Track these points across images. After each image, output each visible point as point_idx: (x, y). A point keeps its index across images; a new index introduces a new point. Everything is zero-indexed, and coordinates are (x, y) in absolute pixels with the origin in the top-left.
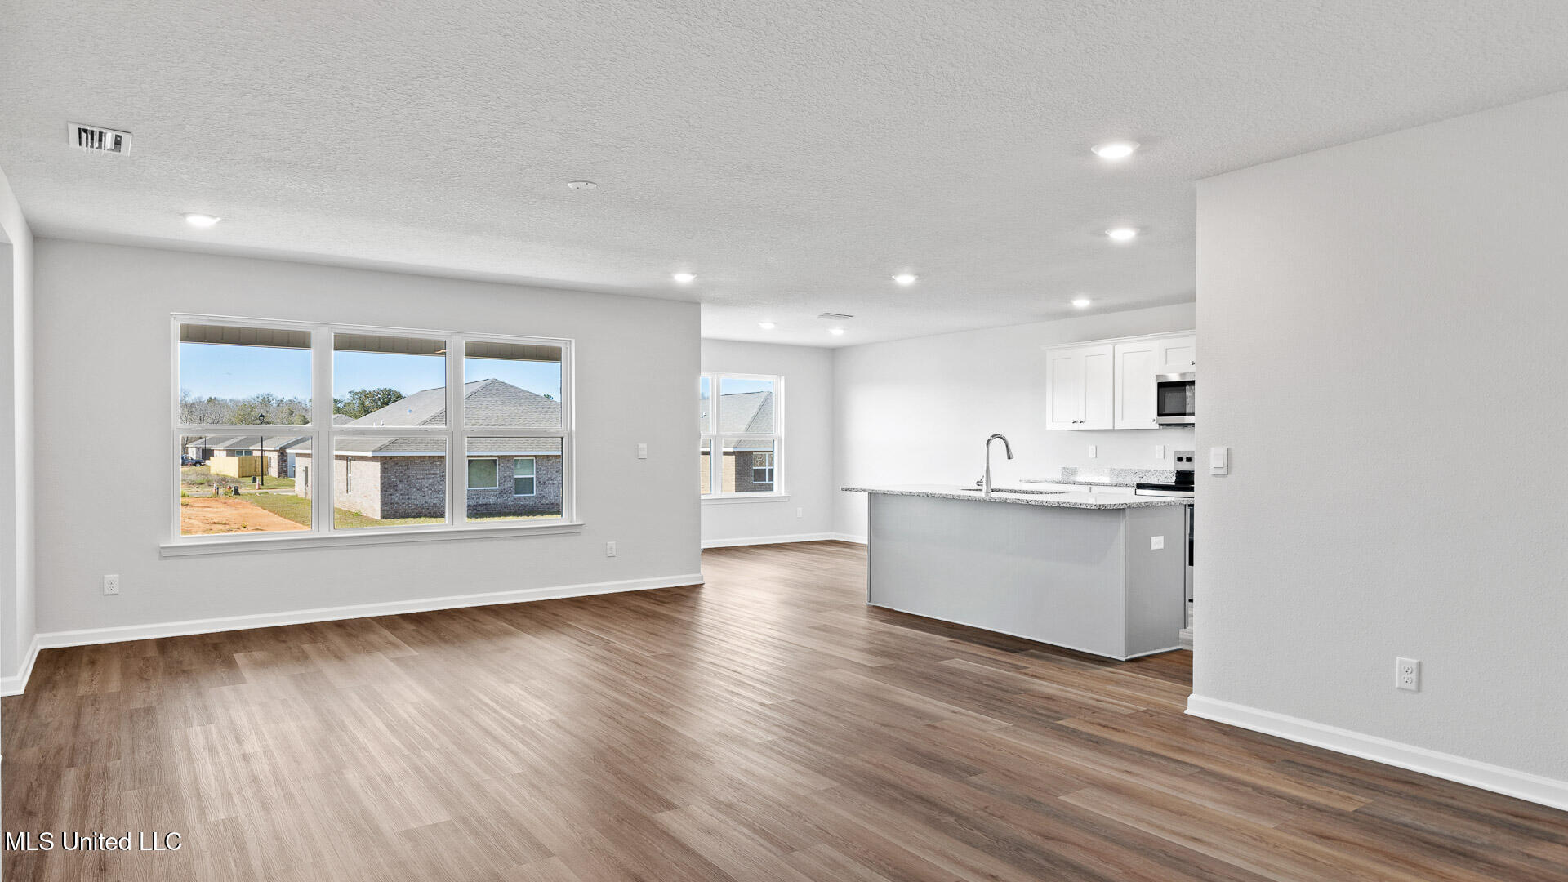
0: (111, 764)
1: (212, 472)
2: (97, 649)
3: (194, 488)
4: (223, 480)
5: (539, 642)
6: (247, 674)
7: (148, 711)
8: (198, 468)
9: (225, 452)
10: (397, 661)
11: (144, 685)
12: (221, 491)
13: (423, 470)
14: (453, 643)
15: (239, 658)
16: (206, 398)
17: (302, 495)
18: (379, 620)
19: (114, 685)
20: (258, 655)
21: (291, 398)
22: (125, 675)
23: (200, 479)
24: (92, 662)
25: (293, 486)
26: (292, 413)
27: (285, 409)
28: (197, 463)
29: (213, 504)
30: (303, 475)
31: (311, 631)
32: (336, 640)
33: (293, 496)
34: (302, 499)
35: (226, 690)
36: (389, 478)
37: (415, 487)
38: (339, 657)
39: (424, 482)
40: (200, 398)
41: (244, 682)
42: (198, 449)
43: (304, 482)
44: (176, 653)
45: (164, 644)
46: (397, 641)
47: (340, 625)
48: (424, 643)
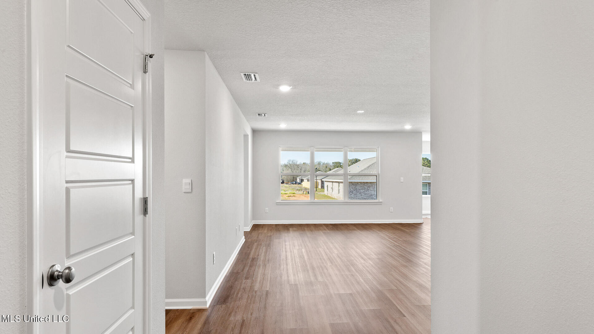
0: (262, 243)
1: (303, 186)
2: (264, 225)
3: (297, 191)
4: (306, 189)
5: (361, 232)
6: (291, 232)
7: (271, 236)
8: (300, 185)
9: (307, 180)
10: (324, 233)
11: (271, 232)
12: (304, 192)
13: (361, 187)
14: (339, 230)
15: (290, 229)
16: (302, 163)
17: (326, 194)
18: (324, 224)
19: (266, 231)
20: (294, 229)
21: (327, 162)
22: (268, 230)
23: (299, 189)
24: (262, 227)
25: (324, 191)
26: (327, 167)
27: (325, 166)
28: (299, 184)
29: (302, 196)
30: (327, 187)
31: (308, 225)
32: (312, 228)
33: (324, 195)
34: (326, 196)
35: (286, 235)
36: (350, 189)
37: (359, 192)
38: (311, 231)
39: (362, 191)
40: (301, 163)
41: (290, 233)
42: (300, 179)
43: (327, 190)
44: (278, 227)
45: (276, 225)
46: (326, 229)
47: (315, 225)
48: (332, 230)
